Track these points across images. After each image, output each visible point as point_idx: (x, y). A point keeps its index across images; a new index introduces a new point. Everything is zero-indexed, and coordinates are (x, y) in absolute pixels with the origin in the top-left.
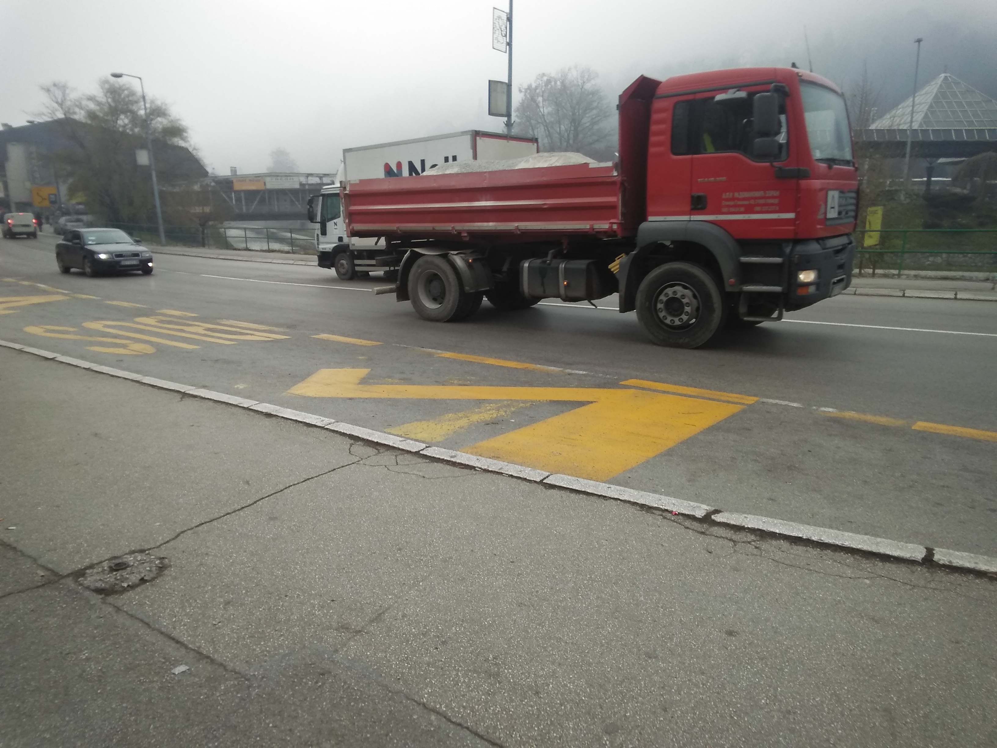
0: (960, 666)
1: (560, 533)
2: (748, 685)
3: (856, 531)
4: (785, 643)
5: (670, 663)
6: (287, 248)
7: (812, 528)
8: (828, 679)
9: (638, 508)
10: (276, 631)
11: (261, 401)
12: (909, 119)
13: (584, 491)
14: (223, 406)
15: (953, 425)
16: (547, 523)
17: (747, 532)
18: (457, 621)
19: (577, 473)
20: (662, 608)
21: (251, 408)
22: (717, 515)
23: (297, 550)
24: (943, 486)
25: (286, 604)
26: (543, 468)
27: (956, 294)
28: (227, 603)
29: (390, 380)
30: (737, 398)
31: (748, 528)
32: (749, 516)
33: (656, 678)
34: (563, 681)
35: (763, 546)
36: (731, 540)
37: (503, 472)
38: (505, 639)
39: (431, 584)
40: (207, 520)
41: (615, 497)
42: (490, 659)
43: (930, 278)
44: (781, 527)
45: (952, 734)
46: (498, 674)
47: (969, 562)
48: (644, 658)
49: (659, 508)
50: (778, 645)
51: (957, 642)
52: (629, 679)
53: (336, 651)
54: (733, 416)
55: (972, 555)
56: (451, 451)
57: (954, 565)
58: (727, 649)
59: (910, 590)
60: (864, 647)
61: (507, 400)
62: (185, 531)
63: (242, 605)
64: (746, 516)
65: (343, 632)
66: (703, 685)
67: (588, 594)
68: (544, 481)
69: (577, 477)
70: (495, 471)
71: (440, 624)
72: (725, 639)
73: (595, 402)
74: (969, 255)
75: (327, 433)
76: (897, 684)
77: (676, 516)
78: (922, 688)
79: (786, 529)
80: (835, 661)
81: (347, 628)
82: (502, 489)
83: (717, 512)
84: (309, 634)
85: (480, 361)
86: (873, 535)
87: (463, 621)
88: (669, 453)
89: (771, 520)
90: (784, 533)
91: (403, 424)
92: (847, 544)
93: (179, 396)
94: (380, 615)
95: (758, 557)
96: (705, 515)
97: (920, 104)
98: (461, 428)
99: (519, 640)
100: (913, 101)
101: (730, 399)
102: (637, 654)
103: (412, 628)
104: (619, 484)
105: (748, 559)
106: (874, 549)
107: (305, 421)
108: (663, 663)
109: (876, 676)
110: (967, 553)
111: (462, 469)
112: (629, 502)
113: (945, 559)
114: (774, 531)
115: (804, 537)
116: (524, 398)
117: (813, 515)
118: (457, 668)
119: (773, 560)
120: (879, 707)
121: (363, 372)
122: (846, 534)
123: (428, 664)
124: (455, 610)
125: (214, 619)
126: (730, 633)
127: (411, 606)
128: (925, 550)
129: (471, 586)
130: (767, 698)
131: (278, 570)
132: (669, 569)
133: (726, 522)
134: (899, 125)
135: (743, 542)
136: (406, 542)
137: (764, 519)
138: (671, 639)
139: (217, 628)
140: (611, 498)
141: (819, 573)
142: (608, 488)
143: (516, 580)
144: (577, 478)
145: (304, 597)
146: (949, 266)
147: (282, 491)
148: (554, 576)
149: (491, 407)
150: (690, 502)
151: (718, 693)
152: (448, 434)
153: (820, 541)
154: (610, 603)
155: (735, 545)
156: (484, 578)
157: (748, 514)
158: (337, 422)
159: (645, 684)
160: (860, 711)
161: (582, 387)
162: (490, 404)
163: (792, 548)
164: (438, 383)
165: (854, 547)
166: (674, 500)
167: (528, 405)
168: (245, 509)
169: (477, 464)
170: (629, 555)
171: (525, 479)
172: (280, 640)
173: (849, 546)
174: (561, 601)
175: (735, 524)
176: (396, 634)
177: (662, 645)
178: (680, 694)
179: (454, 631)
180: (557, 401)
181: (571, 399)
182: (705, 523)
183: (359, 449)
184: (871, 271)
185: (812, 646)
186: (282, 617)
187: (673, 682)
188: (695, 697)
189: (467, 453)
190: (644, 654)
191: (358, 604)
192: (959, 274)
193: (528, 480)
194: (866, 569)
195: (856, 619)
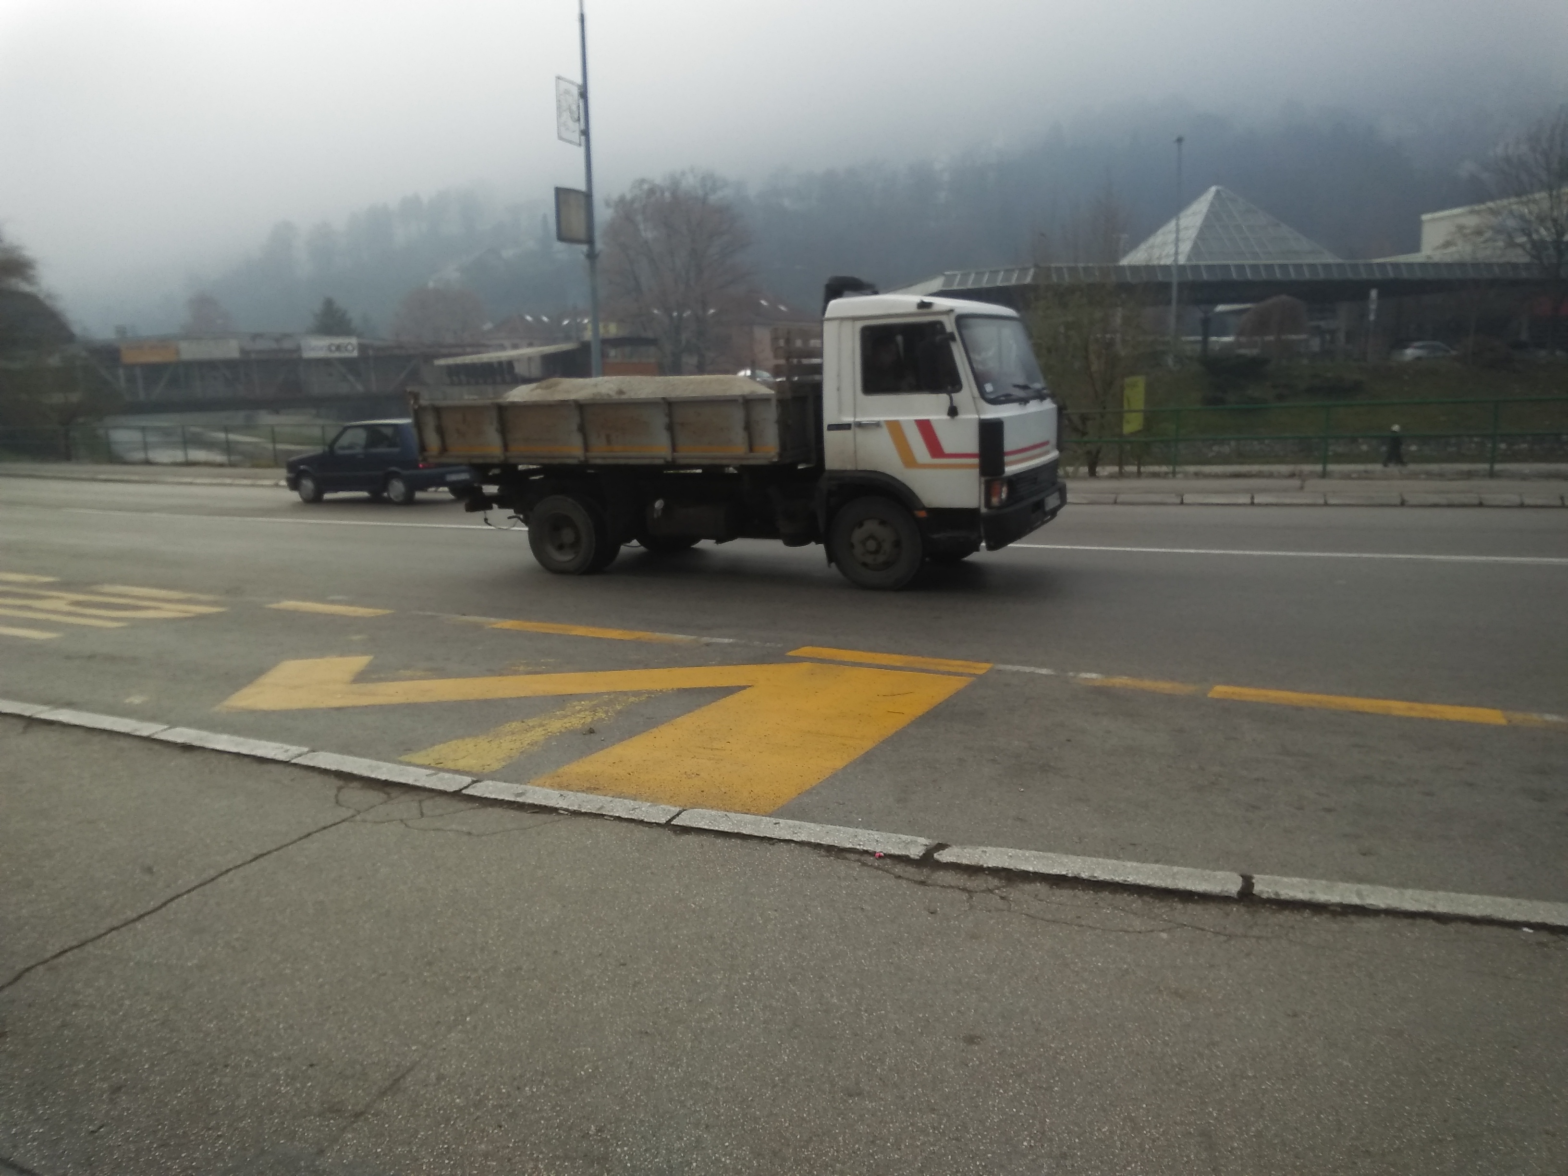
0: (1300, 1050)
1: (701, 907)
2: (1001, 1120)
3: (1142, 859)
4: (1053, 1045)
5: (882, 1099)
6: (219, 458)
7: (1079, 860)
8: (1119, 1095)
9: (823, 852)
10: (210, 1129)
11: (173, 725)
12: (1173, 251)
13: (737, 833)
14: (105, 737)
15: (1264, 687)
16: (680, 891)
17: (987, 874)
18: (532, 1076)
19: (726, 805)
20: (866, 1011)
21: (156, 736)
22: (941, 852)
23: (244, 983)
24: (1257, 780)
25: (226, 1080)
26: (671, 800)
27: (1253, 498)
28: (116, 1089)
29: (409, 673)
30: (962, 666)
31: (989, 868)
32: (989, 849)
33: (861, 1128)
34: (714, 1154)
35: (1012, 895)
36: (964, 890)
37: (604, 813)
38: (616, 1096)
39: (486, 1017)
40: (75, 943)
41: (787, 838)
42: (590, 1132)
43: (1216, 476)
44: (1035, 862)
45: (1297, 1157)
46: (605, 1158)
47: (1303, 891)
48: (842, 1098)
49: (855, 849)
50: (1042, 1050)
51: (1295, 1015)
52: (819, 1136)
53: (321, 1152)
54: (958, 693)
55: (1306, 880)
56: (515, 785)
57: (1282, 898)
58: (967, 1065)
59: (1225, 942)
60: (1167, 1038)
61: (609, 693)
62: (33, 967)
63: (144, 1089)
64: (985, 849)
65: (334, 1119)
66: (934, 1128)
67: (749, 1004)
68: (672, 823)
69: (725, 810)
70: (591, 813)
71: (504, 1084)
72: (963, 1051)
73: (750, 686)
74: (1267, 442)
75: (296, 772)
76: (1217, 1090)
77: (881, 860)
78: (1251, 1092)
79: (1044, 864)
80: (1126, 1066)
81: (338, 1111)
82: (604, 841)
83: (941, 847)
84: (270, 1129)
85: (561, 632)
86: (1167, 862)
87: (543, 1074)
88: (867, 759)
89: (1021, 852)
90: (1041, 871)
91: (433, 745)
92: (1131, 879)
93: (20, 725)
94: (397, 1080)
95: (1006, 913)
96: (924, 854)
97: (1187, 228)
98: (531, 744)
99: (639, 1094)
100: (1177, 225)
101: (952, 669)
102: (830, 1093)
103: (456, 1096)
104: (793, 817)
105: (991, 918)
106: (1169, 884)
107: (253, 753)
108: (871, 1102)
109: (1185, 1082)
110: (1298, 879)
111: (536, 815)
112: (809, 844)
113: (1270, 890)
114: (1025, 869)
115: (1070, 875)
116: (636, 687)
117: (1080, 839)
118: (535, 1156)
119: (1027, 915)
120: (1194, 1129)
121: (359, 662)
122: (1129, 864)
123: (486, 1155)
124: (528, 1058)
125: (91, 1121)
126: (971, 1040)
127: (451, 1060)
128: (1241, 879)
129: (556, 1013)
130: (1031, 1137)
131: (211, 1021)
132: (874, 946)
133: (955, 861)
134: (1159, 258)
135: (983, 891)
136: (441, 950)
137: (1011, 852)
138: (882, 1061)
139: (97, 1138)
140: (780, 841)
141: (1095, 928)
142: (776, 824)
143: (632, 994)
144: (726, 813)
145: (259, 1064)
146: (1241, 457)
147: (213, 879)
148: (693, 981)
149: (582, 705)
150: (901, 836)
151: (957, 1139)
152: (510, 757)
153: (1093, 879)
154: (786, 1013)
155: (971, 897)
156: (577, 996)
157: (986, 846)
158: (314, 751)
159: (844, 1141)
160: (1167, 1140)
161: (728, 664)
162: (580, 701)
163: (1054, 895)
164: (491, 672)
165: (1142, 883)
166: (876, 835)
167: (643, 698)
168: (146, 918)
169: (560, 803)
170: (812, 930)
171: (642, 822)
172: (217, 1145)
173: (1133, 882)
174: (707, 1021)
175: (969, 863)
176: (427, 1110)
177: (868, 1073)
178: (900, 1149)
179: (529, 1093)
180: (690, 688)
181: (711, 685)
182: (925, 866)
183: (355, 795)
184: (1133, 469)
185: (1091, 1046)
186: (221, 1105)
187: (889, 1131)
188: (922, 1151)
189: (543, 786)
190: (841, 1092)
191: (358, 1067)
192: (1255, 468)
193: (647, 823)
194: (1161, 916)
195: (1152, 996)
